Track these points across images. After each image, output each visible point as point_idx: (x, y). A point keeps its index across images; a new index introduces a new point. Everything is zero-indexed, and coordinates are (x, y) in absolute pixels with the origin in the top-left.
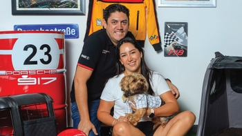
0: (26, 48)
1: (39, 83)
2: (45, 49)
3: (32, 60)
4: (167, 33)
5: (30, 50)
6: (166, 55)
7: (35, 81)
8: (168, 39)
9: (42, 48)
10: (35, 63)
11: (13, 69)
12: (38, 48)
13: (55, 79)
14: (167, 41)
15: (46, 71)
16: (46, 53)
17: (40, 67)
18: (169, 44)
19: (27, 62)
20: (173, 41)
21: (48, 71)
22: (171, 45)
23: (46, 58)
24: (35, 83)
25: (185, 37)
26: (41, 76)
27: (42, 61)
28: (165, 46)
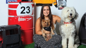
0: (21, 8)
1: (25, 20)
2: (28, 8)
3: (23, 12)
4: (59, 1)
5: (23, 9)
6: (59, 9)
7: (24, 19)
8: (60, 3)
9: (27, 8)
10: (24, 13)
11: (17, 15)
12: (26, 8)
13: (31, 18)
14: (59, 4)
15: (28, 16)
16: (28, 10)
17: (26, 14)
18: (60, 5)
19: (22, 13)
20: (61, 4)
21: (29, 16)
22: (61, 5)
23: (28, 11)
24: (24, 20)
25: (66, 3)
26: (26, 18)
27: (27, 12)
28: (59, 6)
